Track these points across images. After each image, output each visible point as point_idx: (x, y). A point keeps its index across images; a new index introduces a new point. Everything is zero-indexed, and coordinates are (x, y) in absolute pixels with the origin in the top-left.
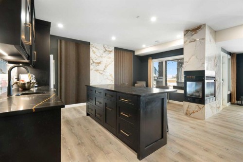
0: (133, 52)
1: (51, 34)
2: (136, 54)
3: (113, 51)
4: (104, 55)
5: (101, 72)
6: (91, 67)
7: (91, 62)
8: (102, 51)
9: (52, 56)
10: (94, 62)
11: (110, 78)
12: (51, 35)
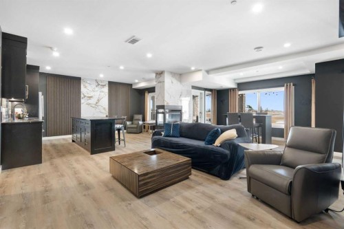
0: (131, 85)
1: (40, 71)
2: (134, 87)
3: (107, 85)
4: (97, 89)
5: (94, 106)
6: (82, 101)
7: (82, 96)
8: (94, 86)
9: (40, 93)
10: (85, 96)
11: (103, 111)
12: (40, 73)
